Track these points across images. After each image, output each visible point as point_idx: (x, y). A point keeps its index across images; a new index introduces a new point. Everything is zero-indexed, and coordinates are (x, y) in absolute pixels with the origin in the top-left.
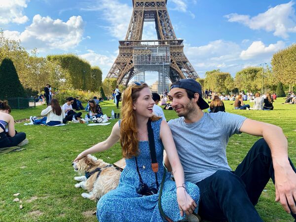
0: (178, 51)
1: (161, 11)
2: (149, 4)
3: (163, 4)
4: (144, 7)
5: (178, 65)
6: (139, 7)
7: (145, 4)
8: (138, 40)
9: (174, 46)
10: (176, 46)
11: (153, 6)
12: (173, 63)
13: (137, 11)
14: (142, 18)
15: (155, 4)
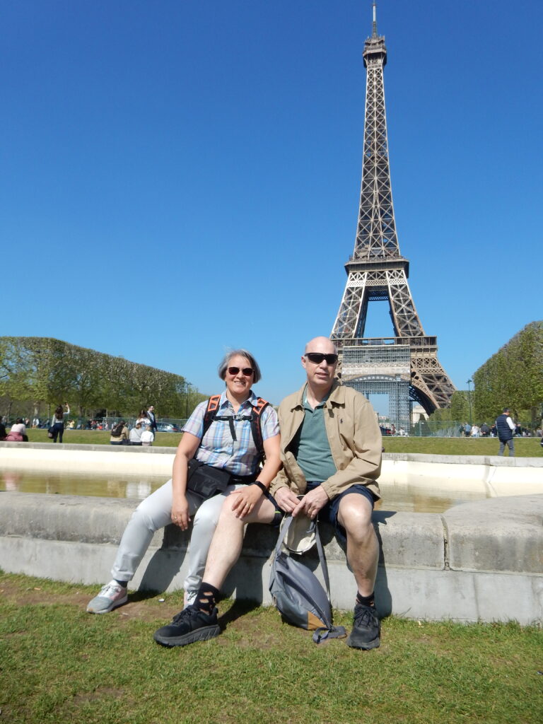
0: (426, 355)
1: (396, 286)
2: (374, 276)
3: (400, 274)
4: (365, 280)
5: (426, 381)
6: (357, 280)
7: (368, 276)
8: (353, 338)
9: (419, 347)
10: (422, 347)
11: (382, 278)
12: (417, 378)
13: (352, 289)
14: (361, 300)
15: (385, 275)
